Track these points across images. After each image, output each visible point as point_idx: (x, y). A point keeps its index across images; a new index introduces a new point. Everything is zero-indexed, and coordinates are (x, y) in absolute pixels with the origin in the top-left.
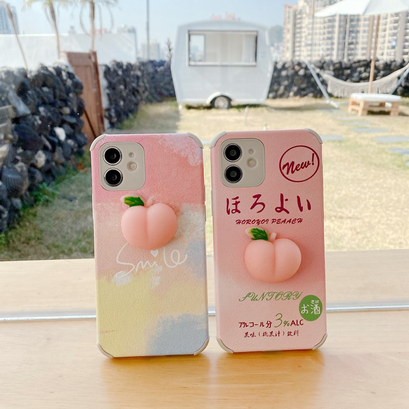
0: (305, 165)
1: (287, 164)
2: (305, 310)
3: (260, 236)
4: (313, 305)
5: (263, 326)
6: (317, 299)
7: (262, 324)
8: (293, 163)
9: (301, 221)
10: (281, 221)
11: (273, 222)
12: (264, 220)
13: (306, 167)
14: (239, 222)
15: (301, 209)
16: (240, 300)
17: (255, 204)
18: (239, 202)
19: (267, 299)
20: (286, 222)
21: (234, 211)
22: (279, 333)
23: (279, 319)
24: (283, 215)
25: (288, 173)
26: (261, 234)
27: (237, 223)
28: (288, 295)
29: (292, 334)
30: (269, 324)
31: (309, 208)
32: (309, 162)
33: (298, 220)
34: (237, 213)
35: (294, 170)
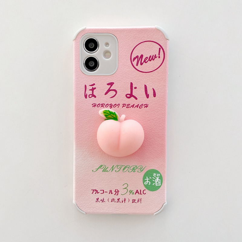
1: (137, 57)
2: (147, 182)
3: (111, 116)
4: (155, 177)
5: (112, 193)
6: (159, 173)
7: (111, 191)
8: (142, 56)
9: (147, 107)
10: (130, 106)
11: (123, 106)
12: (116, 104)
13: (153, 60)
14: (94, 105)
15: (148, 96)
16: (93, 170)
17: (109, 90)
18: (95, 88)
19: (116, 171)
20: (134, 107)
21: (91, 96)
22: (125, 200)
23: (125, 188)
24: (132, 101)
25: (137, 65)
27: (93, 106)
28: (133, 169)
29: (136, 201)
30: (117, 192)
31: (155, 95)
32: (155, 55)
33: (144, 105)
34: (93, 97)
35: (142, 62)
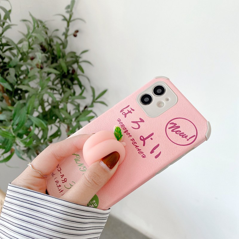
0: (183, 135)
1: (175, 124)
3: (117, 134)
5: (62, 177)
6: (98, 204)
8: (179, 127)
9: (144, 157)
10: (136, 144)
11: (132, 140)
12: (130, 134)
13: (182, 137)
15: (152, 152)
17: (136, 122)
18: (132, 113)
19: (80, 168)
20: (137, 148)
21: (124, 114)
22: (62, 191)
23: (71, 185)
24: (140, 143)
25: (169, 128)
26: (119, 134)
27: (118, 120)
30: (65, 181)
31: (156, 157)
32: (187, 136)
33: (143, 154)
34: (124, 116)
35: (174, 131)
